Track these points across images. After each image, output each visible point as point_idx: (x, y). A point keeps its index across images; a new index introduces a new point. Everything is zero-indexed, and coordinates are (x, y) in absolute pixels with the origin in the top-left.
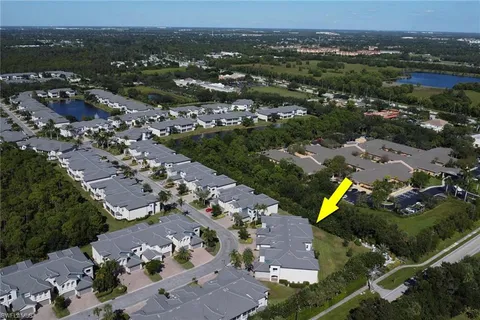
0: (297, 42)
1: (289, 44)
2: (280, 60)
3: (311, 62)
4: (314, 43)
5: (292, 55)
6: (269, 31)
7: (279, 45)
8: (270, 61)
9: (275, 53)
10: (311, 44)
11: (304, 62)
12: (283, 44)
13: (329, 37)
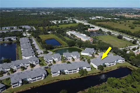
0: (126, 12)
1: (123, 13)
2: (117, 20)
3: (130, 21)
4: (132, 13)
5: (123, 18)
6: (117, 8)
7: (119, 14)
8: (113, 20)
9: (116, 17)
10: (131, 13)
11: (127, 21)
12: (120, 13)
13: (137, 10)
